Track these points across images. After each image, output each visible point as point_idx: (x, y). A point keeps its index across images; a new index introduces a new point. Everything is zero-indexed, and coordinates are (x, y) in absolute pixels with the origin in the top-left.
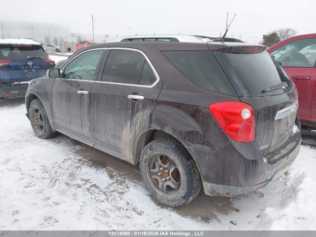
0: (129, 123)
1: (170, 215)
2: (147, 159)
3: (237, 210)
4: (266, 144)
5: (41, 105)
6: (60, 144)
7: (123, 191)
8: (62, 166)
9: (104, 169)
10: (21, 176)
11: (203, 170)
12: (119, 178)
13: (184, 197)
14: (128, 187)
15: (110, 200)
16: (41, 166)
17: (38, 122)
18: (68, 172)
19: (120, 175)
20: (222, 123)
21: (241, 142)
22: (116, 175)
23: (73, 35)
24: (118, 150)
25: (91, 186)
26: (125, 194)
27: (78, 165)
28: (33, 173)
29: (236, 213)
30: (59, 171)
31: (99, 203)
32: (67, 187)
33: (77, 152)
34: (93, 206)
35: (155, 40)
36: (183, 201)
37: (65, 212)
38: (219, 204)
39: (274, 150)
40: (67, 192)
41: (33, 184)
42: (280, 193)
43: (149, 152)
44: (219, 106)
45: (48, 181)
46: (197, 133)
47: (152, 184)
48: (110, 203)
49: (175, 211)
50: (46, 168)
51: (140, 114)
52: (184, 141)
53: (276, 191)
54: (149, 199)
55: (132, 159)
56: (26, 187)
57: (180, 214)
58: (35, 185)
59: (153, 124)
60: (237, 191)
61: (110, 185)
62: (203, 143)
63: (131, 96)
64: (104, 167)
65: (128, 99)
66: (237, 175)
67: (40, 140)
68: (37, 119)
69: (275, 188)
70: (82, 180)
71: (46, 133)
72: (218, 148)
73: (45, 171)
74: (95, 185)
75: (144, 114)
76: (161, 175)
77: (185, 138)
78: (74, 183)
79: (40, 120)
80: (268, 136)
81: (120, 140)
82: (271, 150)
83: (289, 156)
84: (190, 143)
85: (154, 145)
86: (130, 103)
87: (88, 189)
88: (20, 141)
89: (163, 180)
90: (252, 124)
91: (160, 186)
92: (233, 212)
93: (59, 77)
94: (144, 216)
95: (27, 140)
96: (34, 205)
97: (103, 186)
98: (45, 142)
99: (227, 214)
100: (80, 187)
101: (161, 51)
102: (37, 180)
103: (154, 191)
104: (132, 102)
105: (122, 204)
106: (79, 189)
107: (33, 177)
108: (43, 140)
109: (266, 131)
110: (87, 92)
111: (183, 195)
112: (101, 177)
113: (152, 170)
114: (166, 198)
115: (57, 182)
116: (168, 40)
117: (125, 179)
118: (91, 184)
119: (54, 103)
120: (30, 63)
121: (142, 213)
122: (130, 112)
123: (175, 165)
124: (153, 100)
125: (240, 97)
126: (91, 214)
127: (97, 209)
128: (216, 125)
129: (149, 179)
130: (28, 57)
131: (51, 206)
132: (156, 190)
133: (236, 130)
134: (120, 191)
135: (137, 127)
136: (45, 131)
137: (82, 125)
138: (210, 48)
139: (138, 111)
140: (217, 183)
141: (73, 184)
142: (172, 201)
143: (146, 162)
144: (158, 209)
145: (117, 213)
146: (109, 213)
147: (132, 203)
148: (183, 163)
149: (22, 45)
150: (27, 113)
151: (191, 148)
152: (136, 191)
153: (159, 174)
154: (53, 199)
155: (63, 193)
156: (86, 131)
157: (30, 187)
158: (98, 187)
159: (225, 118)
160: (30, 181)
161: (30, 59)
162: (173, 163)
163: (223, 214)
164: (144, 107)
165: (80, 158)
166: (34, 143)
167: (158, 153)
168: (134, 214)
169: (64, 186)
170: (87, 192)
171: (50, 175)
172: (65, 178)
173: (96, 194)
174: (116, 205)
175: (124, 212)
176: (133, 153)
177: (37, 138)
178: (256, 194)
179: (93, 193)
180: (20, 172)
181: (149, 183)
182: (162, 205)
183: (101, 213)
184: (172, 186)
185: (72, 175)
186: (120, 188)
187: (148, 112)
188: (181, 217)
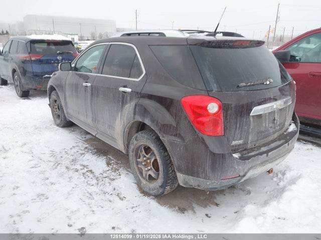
0: (120, 114)
1: (149, 203)
2: (133, 149)
3: (217, 205)
4: (240, 139)
5: (58, 96)
6: (74, 133)
7: (114, 178)
8: (69, 152)
9: (105, 157)
10: (31, 158)
11: (175, 161)
12: (114, 166)
13: (161, 187)
14: (120, 175)
15: (99, 185)
16: (51, 151)
17: (56, 111)
18: (72, 158)
19: (117, 164)
20: (191, 116)
21: (209, 136)
22: (113, 163)
23: (118, 31)
24: (114, 139)
25: (87, 171)
26: (116, 180)
27: (83, 152)
28: (42, 156)
29: (215, 207)
30: (65, 156)
31: (89, 187)
32: (66, 170)
33: (86, 141)
34: (83, 189)
35: (148, 34)
36: (161, 191)
37: (57, 191)
38: (202, 198)
39: (254, 146)
40: (65, 175)
41: (39, 165)
42: (268, 193)
43: (135, 142)
44: (189, 99)
45: (52, 164)
46: (171, 125)
47: (138, 173)
48: (98, 188)
49: (156, 199)
50: (54, 153)
51: (128, 105)
52: (160, 133)
53: (265, 190)
54: (135, 186)
55: (123, 148)
56: (33, 167)
57: (159, 203)
58: (40, 166)
59: (136, 116)
60: (207, 184)
61: (105, 172)
62: (175, 135)
63: (122, 89)
64: (104, 156)
65: (120, 91)
66: (204, 168)
67: (57, 127)
68: (56, 109)
69: (265, 187)
70: (82, 165)
71: (62, 122)
72: (188, 140)
73: (53, 156)
74: (91, 171)
75: (130, 106)
76: (145, 165)
77: (160, 130)
78: (74, 167)
79: (58, 110)
80: (242, 131)
81: (114, 130)
82: (249, 146)
83: (269, 154)
84: (164, 135)
85: (138, 136)
86: (121, 96)
87: (83, 174)
88: (40, 128)
89: (146, 169)
90: (220, 118)
91: (144, 175)
92: (212, 206)
93: (70, 70)
94: (124, 201)
95: (46, 128)
96: (33, 183)
97: (97, 172)
98: (61, 130)
99: (205, 206)
100: (77, 171)
101: (149, 45)
102: (43, 162)
103: (140, 180)
104: (122, 94)
105: (109, 189)
106: (76, 173)
107: (41, 159)
108: (60, 128)
109: (238, 126)
110: (90, 84)
111: (160, 185)
112: (99, 164)
113: (138, 160)
114: (148, 187)
115: (60, 165)
116: (158, 35)
117: (120, 167)
118: (88, 169)
119: (67, 94)
120: (59, 58)
121: (124, 199)
122: (120, 104)
123: (155, 155)
124: (138, 93)
125: (209, 91)
126: (78, 196)
127: (86, 192)
128: (186, 117)
129: (136, 168)
130: (58, 52)
131: (47, 185)
132: (141, 179)
133: (203, 124)
134: (112, 177)
135: (125, 118)
136: (61, 120)
137: (87, 115)
138: (189, 42)
139: (126, 103)
140: (188, 174)
141: (72, 168)
142: (153, 190)
143: (133, 152)
144: (141, 196)
145: (102, 197)
146: (94, 196)
147: (119, 189)
148: (160, 153)
149: (53, 40)
150: (49, 103)
151: (165, 139)
152: (126, 179)
153: (143, 163)
154: (51, 180)
155: (61, 175)
156: (89, 121)
157: (36, 167)
158: (93, 173)
159: (193, 112)
160: (37, 163)
161: (59, 53)
162: (153, 154)
163: (202, 206)
164: (131, 99)
165: (87, 146)
166: (51, 131)
167: (142, 143)
168: (117, 199)
169: (64, 170)
170: (82, 176)
171: (56, 159)
172: (67, 163)
173: (89, 179)
174: (104, 189)
175: (108, 196)
176: (124, 143)
177: (55, 126)
178: (243, 191)
179: (87, 177)
180: (31, 155)
181: (136, 172)
182: (145, 193)
183: (88, 195)
184: (153, 175)
185: (74, 161)
186: (113, 175)
187: (133, 104)
188: (159, 205)
